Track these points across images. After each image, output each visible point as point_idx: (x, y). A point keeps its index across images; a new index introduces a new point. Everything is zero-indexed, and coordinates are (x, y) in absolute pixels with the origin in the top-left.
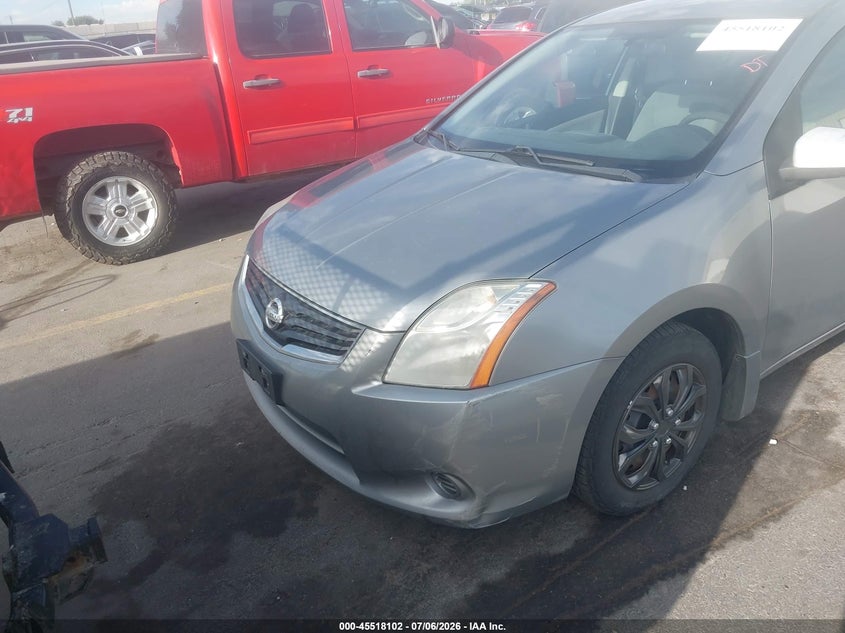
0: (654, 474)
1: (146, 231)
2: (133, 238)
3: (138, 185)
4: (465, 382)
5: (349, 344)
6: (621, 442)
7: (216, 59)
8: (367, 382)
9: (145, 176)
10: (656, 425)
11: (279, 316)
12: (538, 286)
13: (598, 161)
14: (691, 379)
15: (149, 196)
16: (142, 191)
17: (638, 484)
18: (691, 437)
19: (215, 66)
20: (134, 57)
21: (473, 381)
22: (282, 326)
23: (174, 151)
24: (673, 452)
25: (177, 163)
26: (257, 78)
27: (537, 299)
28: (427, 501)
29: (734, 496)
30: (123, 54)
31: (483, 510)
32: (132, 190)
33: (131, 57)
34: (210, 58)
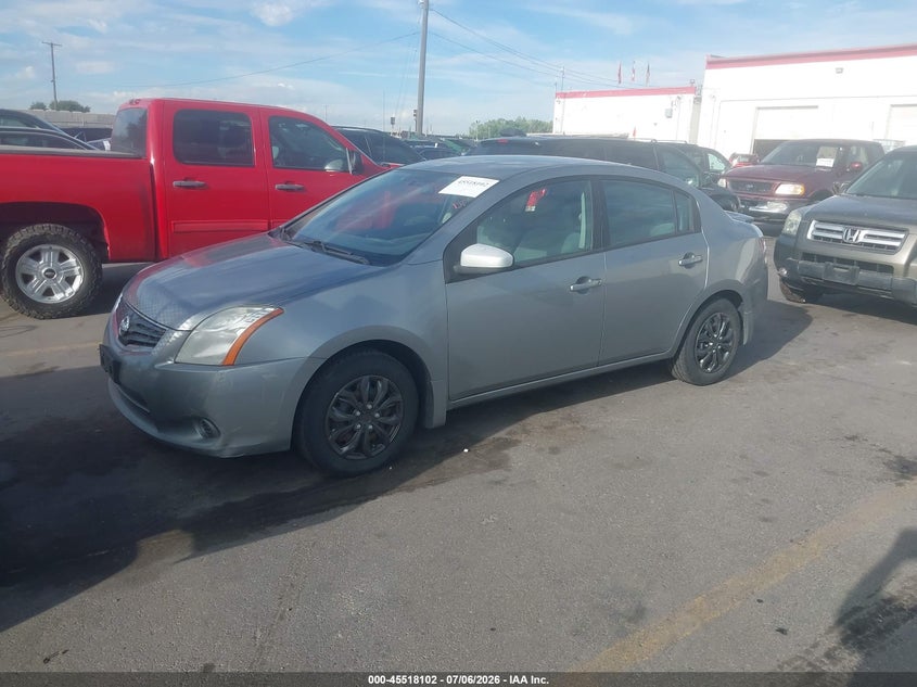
0: (359, 448)
1: (70, 294)
2: (58, 297)
3: (69, 254)
4: (220, 362)
5: (158, 339)
6: (330, 420)
7: (152, 161)
8: (165, 361)
9: (77, 248)
10: (358, 413)
11: (127, 326)
12: (272, 310)
13: (354, 252)
14: (386, 387)
15: (78, 265)
16: (72, 260)
17: (348, 452)
18: (394, 432)
19: (151, 167)
20: (102, 152)
21: (225, 361)
22: (127, 333)
23: (105, 229)
24: (377, 439)
25: (108, 241)
26: (186, 180)
27: (271, 316)
28: (194, 439)
29: (419, 473)
30: (89, 148)
31: (226, 445)
32: (63, 257)
33: (98, 151)
34: (149, 159)
